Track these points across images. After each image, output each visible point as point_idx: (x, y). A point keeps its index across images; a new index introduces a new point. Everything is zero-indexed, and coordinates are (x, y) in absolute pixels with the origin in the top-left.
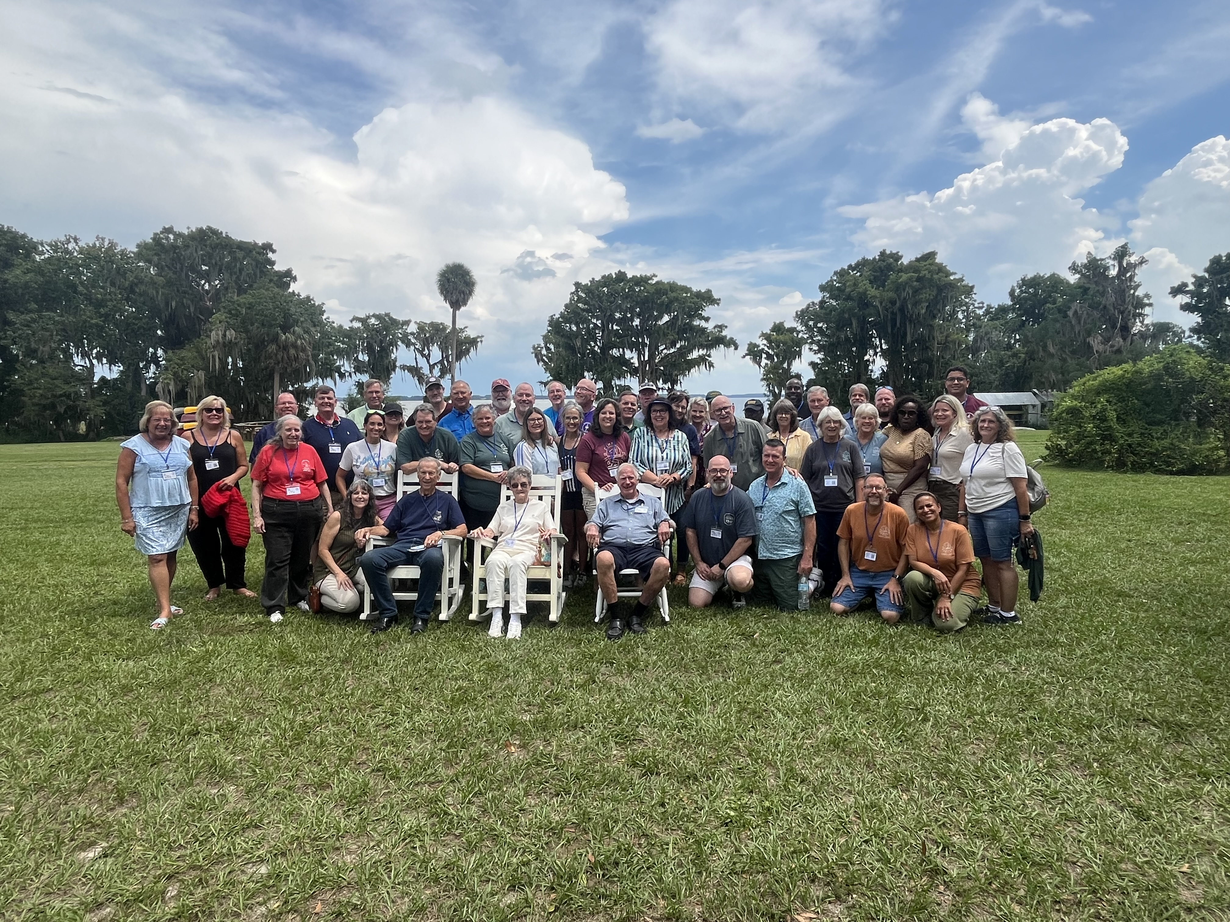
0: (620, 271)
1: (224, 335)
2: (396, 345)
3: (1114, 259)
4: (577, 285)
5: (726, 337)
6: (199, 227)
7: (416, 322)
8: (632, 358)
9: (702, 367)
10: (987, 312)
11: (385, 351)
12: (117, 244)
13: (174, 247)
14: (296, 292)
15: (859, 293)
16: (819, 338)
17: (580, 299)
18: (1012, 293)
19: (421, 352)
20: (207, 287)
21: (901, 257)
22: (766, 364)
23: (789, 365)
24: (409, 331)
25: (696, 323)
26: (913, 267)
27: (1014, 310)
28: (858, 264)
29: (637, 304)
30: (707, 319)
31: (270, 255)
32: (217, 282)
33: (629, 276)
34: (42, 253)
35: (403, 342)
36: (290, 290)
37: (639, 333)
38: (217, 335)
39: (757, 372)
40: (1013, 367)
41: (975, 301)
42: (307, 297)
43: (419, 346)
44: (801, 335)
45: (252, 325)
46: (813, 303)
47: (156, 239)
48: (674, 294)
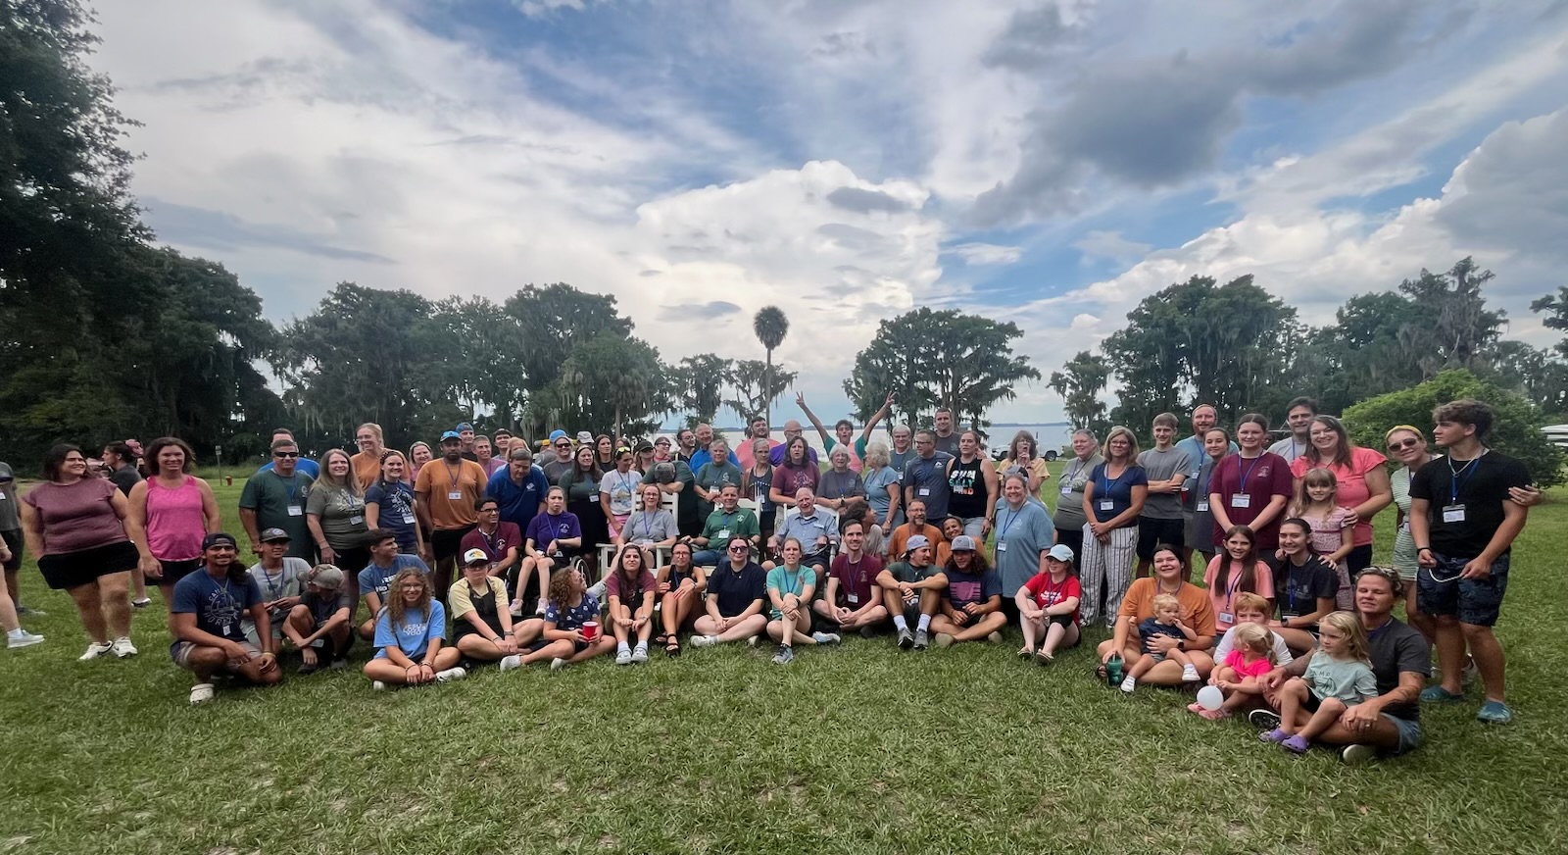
0: (924, 308)
1: (574, 378)
2: (721, 382)
3: (1454, 274)
4: (884, 322)
5: (1029, 367)
6: (554, 283)
7: (738, 361)
8: (936, 390)
9: (1005, 397)
10: (1312, 335)
11: (712, 388)
12: (489, 301)
13: (535, 302)
14: (635, 337)
15: (1168, 321)
16: (1126, 366)
17: (887, 336)
18: (1340, 315)
19: (743, 389)
20: (561, 335)
21: (1213, 282)
22: (1071, 394)
23: (1093, 394)
24: (732, 369)
25: (1000, 354)
26: (1227, 291)
27: (1342, 331)
28: (1168, 291)
29: (941, 339)
30: (1010, 351)
31: (613, 306)
32: (570, 331)
33: (933, 311)
34: (433, 311)
35: (727, 380)
36: (630, 336)
37: (942, 366)
38: (568, 377)
39: (1061, 401)
40: (1334, 392)
41: (1298, 324)
42: (643, 342)
43: (740, 383)
44: (1107, 364)
45: (597, 368)
46: (1120, 332)
47: (520, 296)
48: (977, 328)
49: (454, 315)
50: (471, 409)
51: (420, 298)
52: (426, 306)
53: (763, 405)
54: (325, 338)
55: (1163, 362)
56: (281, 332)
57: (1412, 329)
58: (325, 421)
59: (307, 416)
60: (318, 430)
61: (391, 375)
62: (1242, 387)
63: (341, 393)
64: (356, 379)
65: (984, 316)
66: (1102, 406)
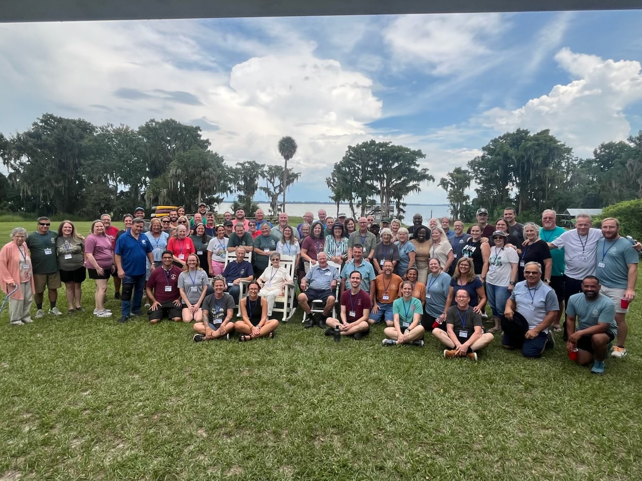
0: (372, 140)
1: (176, 172)
2: (258, 177)
4: (350, 147)
5: (428, 175)
6: (167, 119)
7: (268, 166)
8: (377, 185)
9: (415, 190)
10: (580, 163)
11: (253, 180)
12: (129, 127)
13: (155, 128)
14: (211, 150)
15: (505, 153)
16: (481, 176)
17: (351, 155)
18: (595, 152)
19: (270, 181)
20: (169, 148)
21: (529, 132)
22: (451, 190)
23: (463, 190)
24: (264, 170)
25: (413, 167)
26: (536, 138)
27: (596, 162)
28: (504, 136)
29: (381, 157)
30: (418, 166)
31: (199, 132)
32: (174, 145)
33: (377, 142)
34: (97, 132)
35: (261, 175)
36: (208, 149)
37: (381, 172)
38: (173, 171)
39: (446, 194)
40: (592, 195)
41: (573, 156)
42: (216, 153)
43: (269, 178)
44: (470, 174)
45: (189, 167)
46: (478, 157)
47: (147, 125)
48: (400, 152)
49: (109, 135)
50: (116, 187)
51: (89, 124)
52: (93, 129)
53: (281, 190)
54: (34, 144)
55: (501, 175)
56: (9, 140)
57: (634, 162)
58: (32, 191)
59: (22, 189)
60: (28, 196)
61: (72, 167)
62: (543, 190)
63: (42, 176)
64: (51, 168)
65: (404, 146)
66: (468, 197)
